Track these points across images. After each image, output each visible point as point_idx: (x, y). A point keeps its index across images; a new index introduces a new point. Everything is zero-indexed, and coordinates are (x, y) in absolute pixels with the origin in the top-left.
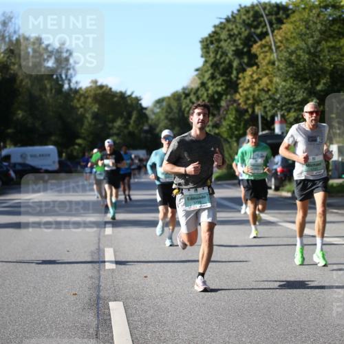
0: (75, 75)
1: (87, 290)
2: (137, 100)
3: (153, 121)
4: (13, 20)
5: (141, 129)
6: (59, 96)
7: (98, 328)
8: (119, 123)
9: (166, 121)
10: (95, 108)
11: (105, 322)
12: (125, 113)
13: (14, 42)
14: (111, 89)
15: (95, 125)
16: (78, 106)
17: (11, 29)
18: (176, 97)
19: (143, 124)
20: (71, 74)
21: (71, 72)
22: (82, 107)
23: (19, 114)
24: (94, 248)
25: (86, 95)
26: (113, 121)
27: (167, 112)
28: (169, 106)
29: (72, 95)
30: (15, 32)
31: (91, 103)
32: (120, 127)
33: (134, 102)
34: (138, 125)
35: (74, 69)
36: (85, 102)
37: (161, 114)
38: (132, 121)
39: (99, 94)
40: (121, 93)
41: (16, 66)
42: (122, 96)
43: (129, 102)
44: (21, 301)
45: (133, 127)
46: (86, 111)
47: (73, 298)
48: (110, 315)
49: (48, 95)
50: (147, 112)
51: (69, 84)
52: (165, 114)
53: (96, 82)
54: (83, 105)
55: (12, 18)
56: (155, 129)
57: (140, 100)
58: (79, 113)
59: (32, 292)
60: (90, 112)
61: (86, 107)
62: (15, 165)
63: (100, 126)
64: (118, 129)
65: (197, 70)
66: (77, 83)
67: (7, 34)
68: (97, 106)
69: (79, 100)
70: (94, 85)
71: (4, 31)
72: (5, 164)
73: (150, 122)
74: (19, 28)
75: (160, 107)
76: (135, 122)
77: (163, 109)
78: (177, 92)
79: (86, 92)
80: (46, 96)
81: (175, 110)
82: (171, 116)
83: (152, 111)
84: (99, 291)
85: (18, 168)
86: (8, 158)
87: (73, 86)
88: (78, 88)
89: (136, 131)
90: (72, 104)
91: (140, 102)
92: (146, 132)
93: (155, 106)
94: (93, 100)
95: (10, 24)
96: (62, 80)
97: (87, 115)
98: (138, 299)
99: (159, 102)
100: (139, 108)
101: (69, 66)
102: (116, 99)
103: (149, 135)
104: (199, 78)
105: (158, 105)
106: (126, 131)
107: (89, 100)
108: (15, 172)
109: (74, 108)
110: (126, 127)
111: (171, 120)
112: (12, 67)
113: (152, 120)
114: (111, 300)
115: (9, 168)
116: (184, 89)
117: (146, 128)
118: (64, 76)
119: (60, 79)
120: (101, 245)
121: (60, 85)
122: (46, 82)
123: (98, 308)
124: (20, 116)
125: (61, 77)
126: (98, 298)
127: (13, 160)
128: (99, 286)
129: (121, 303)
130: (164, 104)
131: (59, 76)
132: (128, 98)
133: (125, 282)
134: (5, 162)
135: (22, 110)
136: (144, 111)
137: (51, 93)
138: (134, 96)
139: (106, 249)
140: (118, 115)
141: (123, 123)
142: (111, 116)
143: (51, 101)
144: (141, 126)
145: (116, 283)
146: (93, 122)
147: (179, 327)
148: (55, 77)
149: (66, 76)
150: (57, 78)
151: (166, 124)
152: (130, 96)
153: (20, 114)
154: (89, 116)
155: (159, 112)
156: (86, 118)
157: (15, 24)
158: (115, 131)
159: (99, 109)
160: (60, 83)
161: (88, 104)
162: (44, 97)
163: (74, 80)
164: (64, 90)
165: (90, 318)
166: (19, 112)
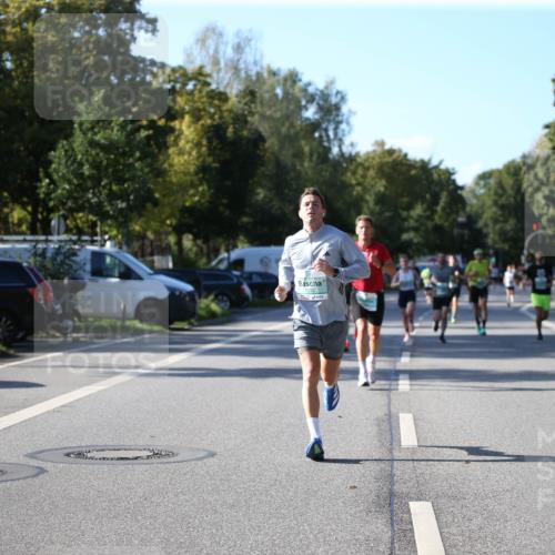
0: (349, 132)
1: (373, 480)
2: (449, 173)
3: (474, 209)
4: (253, 43)
5: (455, 220)
6: (324, 166)
7: (392, 543)
8: (418, 210)
9: (494, 209)
10: (381, 186)
11: (403, 534)
12: (428, 196)
13: (254, 78)
14: (406, 155)
15: (380, 213)
16: (354, 182)
17: (248, 56)
18: (512, 169)
19: (457, 213)
20: (343, 131)
21: (343, 126)
22: (359, 184)
23: (258, 194)
24: (381, 413)
25: (367, 164)
26: (410, 207)
27: (496, 193)
28: (500, 184)
29: (345, 165)
30: (255, 63)
31: (373, 179)
32: (420, 216)
33: (443, 177)
34: (448, 215)
35: (348, 123)
36: (364, 177)
37: (486, 198)
38: (439, 208)
39: (388, 163)
40: (423, 161)
41: (256, 117)
42: (424, 166)
43: (435, 176)
44: (266, 496)
45: (440, 217)
46: (365, 190)
47: (351, 493)
48: (411, 523)
49: (306, 164)
50: (464, 194)
51: (340, 147)
52: (494, 198)
53: (382, 144)
54: (361, 180)
55: (250, 40)
56: (476, 222)
57: (453, 174)
58: (355, 193)
59: (284, 482)
60: (372, 192)
61: (366, 184)
62: (250, 275)
63: (387, 214)
64: (417, 221)
65: (547, 127)
66: (352, 145)
67: (242, 66)
68: (384, 182)
69: (354, 173)
70: (379, 149)
71: (238, 60)
72: (236, 273)
73: (468, 209)
74: (262, 56)
75: (485, 186)
76: (444, 209)
77: (489, 190)
78: (513, 162)
79: (366, 160)
80: (302, 165)
81: (510, 192)
82: (503, 201)
83: (473, 192)
84: (392, 483)
85: (256, 279)
86: (239, 263)
87: (346, 149)
88: (353, 154)
89: (446, 224)
90: (343, 178)
91: (453, 177)
92: (462, 225)
93: (477, 183)
94: (377, 173)
95: (247, 50)
96: (329, 140)
97: (368, 197)
98: (455, 498)
99: (484, 177)
100: (451, 187)
101: (340, 118)
102: (413, 172)
103: (466, 232)
104: (551, 140)
105: (482, 183)
106: (430, 224)
107: (371, 173)
108: (251, 286)
109: (346, 186)
110: (430, 218)
111: (502, 207)
112: (249, 119)
113: (472, 206)
114: (412, 499)
115: (242, 280)
116: (524, 157)
117: (461, 219)
118: (331, 134)
119: (325, 139)
120: (393, 409)
121: (324, 147)
122: (303, 142)
123: (392, 511)
124: (262, 196)
125: (328, 136)
126: (392, 494)
127: (248, 268)
128: (392, 476)
129: (429, 504)
130: (492, 181)
131: (324, 134)
132: (434, 171)
133: (435, 470)
134: (236, 269)
135: (262, 187)
136: (459, 192)
137: (311, 160)
138: (443, 167)
139: (401, 415)
140: (417, 197)
141: (425, 211)
142: (405, 200)
143: (310, 172)
144: (454, 216)
145: (419, 471)
146: (377, 208)
147: (525, 546)
148: (317, 135)
149: (336, 134)
150: (321, 136)
151: (495, 213)
152: (436, 167)
153: (261, 194)
154: (370, 198)
155: (484, 194)
156: (367, 202)
157: (256, 50)
158: (412, 223)
159: (386, 188)
160: (326, 144)
161: (368, 180)
162: (298, 168)
163: (347, 141)
164: (331, 156)
165: (379, 527)
166: (260, 190)
